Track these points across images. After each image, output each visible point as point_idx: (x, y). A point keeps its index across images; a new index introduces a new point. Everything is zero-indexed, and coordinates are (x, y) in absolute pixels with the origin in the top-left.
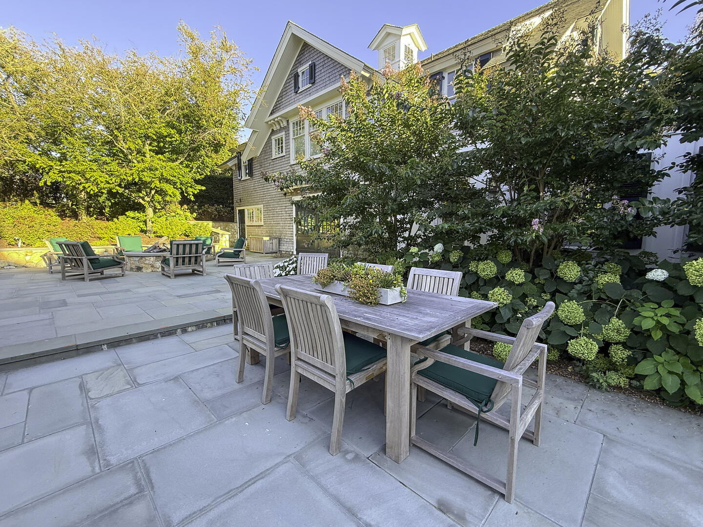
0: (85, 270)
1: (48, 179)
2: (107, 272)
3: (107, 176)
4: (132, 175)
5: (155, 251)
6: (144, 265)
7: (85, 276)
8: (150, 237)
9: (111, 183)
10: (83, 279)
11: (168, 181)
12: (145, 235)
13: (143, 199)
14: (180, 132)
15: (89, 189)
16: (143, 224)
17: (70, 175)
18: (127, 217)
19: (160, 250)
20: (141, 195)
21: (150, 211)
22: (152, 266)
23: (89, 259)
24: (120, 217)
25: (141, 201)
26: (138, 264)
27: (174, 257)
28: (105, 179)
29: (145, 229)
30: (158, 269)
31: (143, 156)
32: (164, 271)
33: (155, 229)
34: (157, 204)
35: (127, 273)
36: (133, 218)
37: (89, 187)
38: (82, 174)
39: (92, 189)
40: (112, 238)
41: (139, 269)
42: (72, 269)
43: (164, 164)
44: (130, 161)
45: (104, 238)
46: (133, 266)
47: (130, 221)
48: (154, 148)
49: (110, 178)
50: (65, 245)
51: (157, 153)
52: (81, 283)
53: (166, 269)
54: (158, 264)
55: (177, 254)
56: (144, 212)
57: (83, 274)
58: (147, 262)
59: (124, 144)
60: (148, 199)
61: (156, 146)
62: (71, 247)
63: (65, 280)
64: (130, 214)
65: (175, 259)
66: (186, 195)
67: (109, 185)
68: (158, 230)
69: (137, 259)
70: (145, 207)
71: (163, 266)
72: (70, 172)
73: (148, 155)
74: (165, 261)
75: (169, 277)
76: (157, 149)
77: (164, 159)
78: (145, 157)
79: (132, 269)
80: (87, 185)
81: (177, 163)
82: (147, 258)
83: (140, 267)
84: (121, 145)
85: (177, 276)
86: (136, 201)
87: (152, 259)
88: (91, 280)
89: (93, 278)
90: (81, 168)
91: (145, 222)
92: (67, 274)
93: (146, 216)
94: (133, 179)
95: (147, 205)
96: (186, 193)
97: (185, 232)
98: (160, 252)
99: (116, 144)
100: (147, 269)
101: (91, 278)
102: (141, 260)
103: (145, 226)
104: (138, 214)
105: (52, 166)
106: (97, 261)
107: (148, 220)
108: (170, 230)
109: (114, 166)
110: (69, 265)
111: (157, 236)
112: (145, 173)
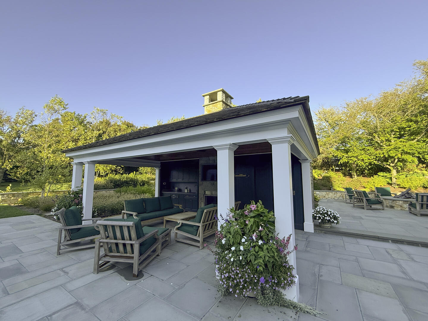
0: (365, 204)
1: (341, 161)
2: (374, 206)
3: (368, 156)
4: (383, 153)
5: (402, 197)
6: (395, 205)
7: (365, 207)
8: (395, 188)
9: (371, 159)
10: (363, 208)
11: (407, 153)
12: (391, 186)
13: (389, 165)
14: (416, 122)
15: (360, 163)
16: (389, 180)
17: (351, 158)
18: (379, 176)
19: (406, 197)
20: (388, 163)
21: (394, 172)
22: (401, 206)
23: (366, 199)
24: (374, 176)
25: (388, 166)
26: (391, 204)
27: (419, 203)
28: (368, 158)
29: (391, 182)
30: (405, 208)
31: (390, 142)
32: (411, 210)
33: (399, 183)
34: (399, 167)
35: (385, 208)
36: (382, 176)
37: (359, 162)
38: (357, 157)
39: (361, 164)
40: (371, 188)
41: (392, 207)
42: (357, 203)
43: (404, 144)
44: (382, 146)
45: (367, 187)
46: (388, 205)
47: (381, 178)
48: (397, 136)
49: (370, 157)
50: (355, 192)
51: (399, 138)
52: (363, 210)
53: (412, 209)
54: (406, 206)
55: (422, 201)
56: (390, 172)
57: (364, 206)
58: (397, 203)
59: (379, 139)
60: (393, 165)
61: (399, 134)
62: (358, 193)
63: (355, 207)
64: (381, 174)
65: (421, 205)
66: (423, 160)
67: (369, 161)
68: (401, 184)
69: (391, 201)
70: (391, 170)
71: (410, 207)
72: (351, 157)
73: (393, 141)
74: (412, 205)
75: (416, 215)
76: (399, 136)
77: (404, 140)
78: (391, 142)
79: (387, 206)
80: (358, 162)
81: (415, 141)
82: (397, 201)
83: (393, 206)
84: (377, 139)
85: (422, 215)
86: (385, 167)
87: (401, 202)
88: (367, 209)
89: (368, 208)
90: (356, 155)
91: (391, 178)
92: (355, 205)
93: (391, 175)
94: (384, 156)
95: (392, 168)
96: (423, 159)
97: (423, 185)
98: (406, 198)
99: (374, 140)
100: (398, 208)
101: (367, 208)
102: (394, 202)
103: (390, 181)
104: (386, 174)
105: (344, 155)
106: (370, 200)
107: (393, 177)
108: (410, 184)
109: (372, 150)
110: (356, 201)
111: (400, 187)
112: (391, 152)
